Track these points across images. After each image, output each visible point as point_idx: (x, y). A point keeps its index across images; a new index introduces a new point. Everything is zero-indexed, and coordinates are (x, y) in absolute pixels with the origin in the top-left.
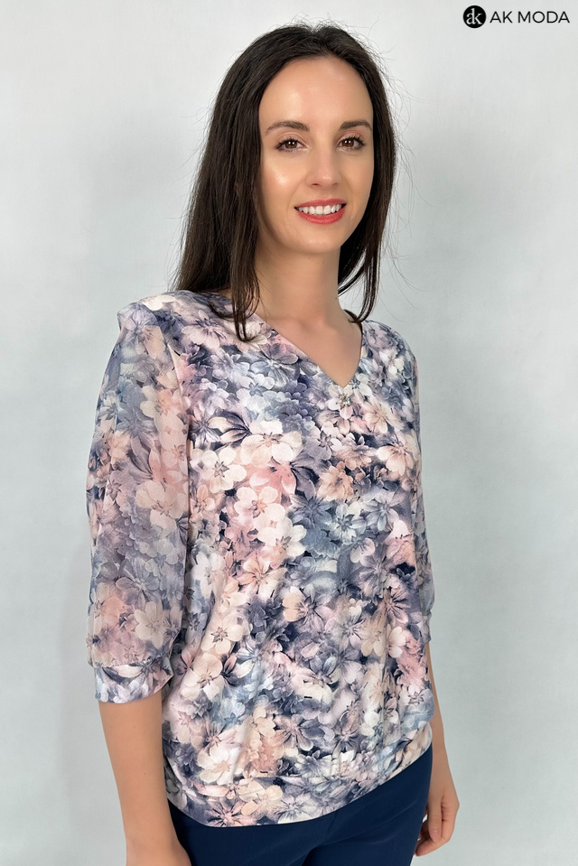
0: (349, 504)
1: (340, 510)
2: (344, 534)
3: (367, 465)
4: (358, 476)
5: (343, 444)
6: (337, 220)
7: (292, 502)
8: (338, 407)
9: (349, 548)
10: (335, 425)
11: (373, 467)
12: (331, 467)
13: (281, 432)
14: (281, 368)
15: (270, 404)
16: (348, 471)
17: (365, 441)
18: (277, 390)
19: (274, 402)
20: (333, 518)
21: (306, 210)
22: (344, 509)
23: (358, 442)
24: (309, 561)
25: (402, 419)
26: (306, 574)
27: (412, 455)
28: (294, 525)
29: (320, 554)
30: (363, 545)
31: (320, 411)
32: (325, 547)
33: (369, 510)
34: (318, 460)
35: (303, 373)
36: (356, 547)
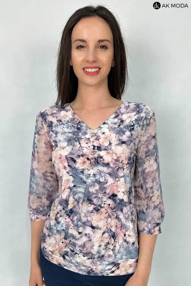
0: (89, 170)
1: (86, 172)
2: (87, 180)
3: (96, 157)
4: (92, 161)
5: (88, 150)
6: (96, 74)
7: (67, 168)
8: (90, 137)
9: (89, 186)
10: (87, 143)
11: (98, 158)
12: (81, 158)
13: (66, 146)
14: (72, 125)
15: (66, 137)
16: (88, 159)
17: (97, 148)
18: (69, 133)
19: (67, 137)
20: (83, 174)
21: (86, 70)
22: (87, 172)
23: (94, 149)
24: (76, 188)
25: (119, 140)
26: (75, 193)
27: (116, 154)
28: (70, 176)
29: (79, 186)
30: (94, 186)
31: (82, 139)
32: (81, 183)
33: (96, 173)
34: (76, 155)
35: (79, 126)
36: (91, 186)
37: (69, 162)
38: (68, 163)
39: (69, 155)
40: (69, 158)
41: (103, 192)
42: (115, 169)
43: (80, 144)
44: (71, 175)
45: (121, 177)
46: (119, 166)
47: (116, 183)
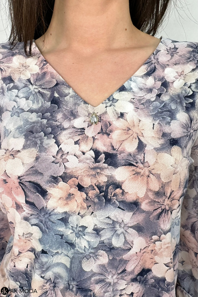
0: (82, 217)
1: (74, 220)
2: (78, 241)
3: (102, 184)
4: (91, 193)
5: (80, 161)
7: (25, 209)
8: (85, 126)
9: (81, 256)
10: (76, 143)
11: (107, 187)
12: (61, 184)
13: (20, 147)
15: (23, 123)
16: (80, 188)
17: (106, 159)
18: (31, 111)
19: (26, 122)
20: (66, 225)
22: (77, 220)
23: (96, 160)
24: (47, 257)
25: (164, 135)
26: (45, 266)
27: (158, 177)
28: (32, 225)
29: (56, 251)
30: (96, 256)
31: (64, 129)
32: (61, 245)
33: (103, 226)
34: (47, 177)
35: (56, 95)
36: (88, 257)
37: (29, 194)
38: (26, 196)
39: (27, 175)
40: (27, 184)
41: (119, 272)
42: (151, 214)
43: (58, 143)
44: (35, 225)
45: (165, 233)
46: (163, 207)
47: (152, 245)
